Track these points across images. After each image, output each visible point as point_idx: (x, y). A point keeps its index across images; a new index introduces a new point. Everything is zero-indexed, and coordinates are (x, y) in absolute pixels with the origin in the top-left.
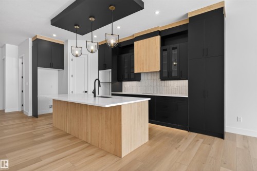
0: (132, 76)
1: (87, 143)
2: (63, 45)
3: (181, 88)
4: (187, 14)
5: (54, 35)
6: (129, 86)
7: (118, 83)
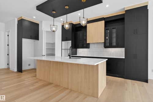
0: (85, 45)
1: (68, 89)
2: (39, 24)
3: (116, 53)
4: (124, 8)
5: (34, 17)
6: (81, 52)
7: (74, 50)
